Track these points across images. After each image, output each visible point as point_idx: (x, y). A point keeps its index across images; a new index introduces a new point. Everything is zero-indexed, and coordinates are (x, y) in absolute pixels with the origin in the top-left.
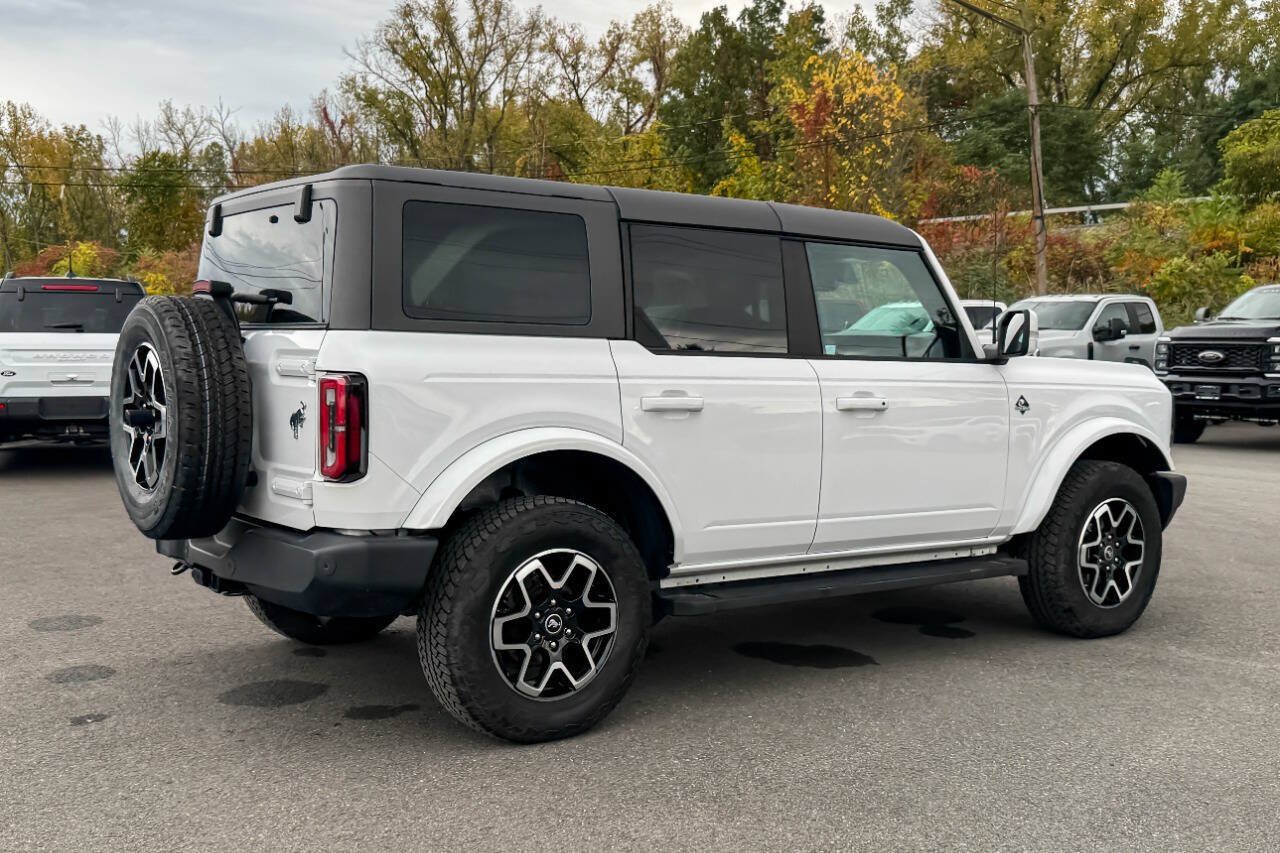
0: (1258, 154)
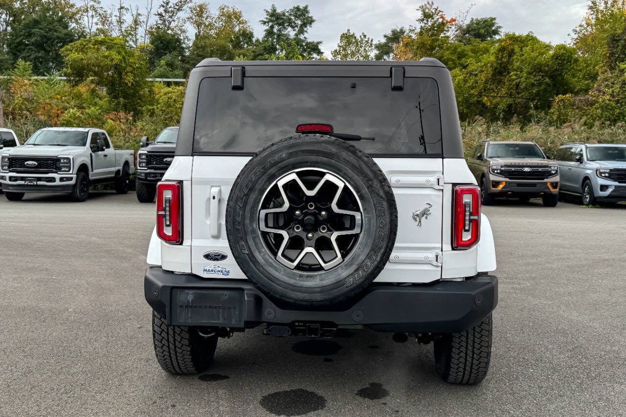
0: (82, 59)
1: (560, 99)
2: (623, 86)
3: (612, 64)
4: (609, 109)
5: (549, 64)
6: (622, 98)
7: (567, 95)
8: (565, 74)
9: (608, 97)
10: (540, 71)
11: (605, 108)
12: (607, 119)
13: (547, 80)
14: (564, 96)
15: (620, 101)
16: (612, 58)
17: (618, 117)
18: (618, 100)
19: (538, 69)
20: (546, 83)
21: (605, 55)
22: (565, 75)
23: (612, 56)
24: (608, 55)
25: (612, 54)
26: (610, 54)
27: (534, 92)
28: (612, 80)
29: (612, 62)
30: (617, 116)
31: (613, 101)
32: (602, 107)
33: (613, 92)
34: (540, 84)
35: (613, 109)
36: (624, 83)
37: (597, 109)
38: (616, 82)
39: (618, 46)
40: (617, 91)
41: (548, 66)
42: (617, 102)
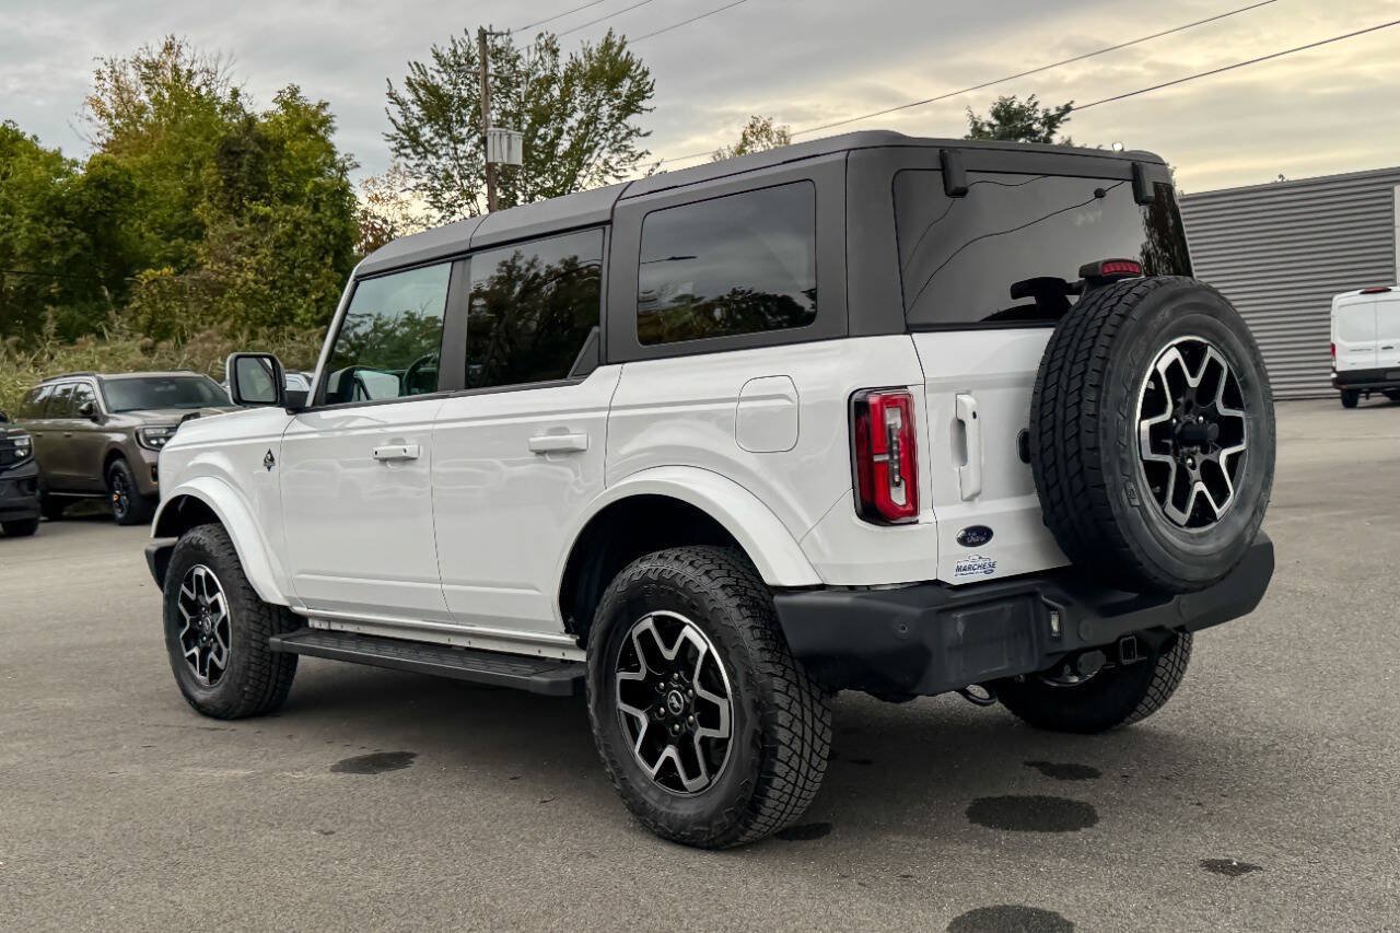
1: (151, 278)
2: (278, 251)
3: (234, 205)
4: (259, 300)
5: (83, 198)
6: (280, 277)
7: (166, 270)
8: (122, 223)
9: (251, 276)
10: (61, 212)
11: (250, 298)
12: (258, 322)
13: (82, 236)
14: (159, 273)
15: (279, 284)
16: (231, 190)
17: (279, 316)
18: (274, 282)
19: (55, 208)
20: (81, 242)
21: (216, 183)
22: (123, 226)
23: (230, 186)
24: (222, 183)
25: (230, 182)
26: (225, 181)
27: (54, 262)
28: (249, 238)
29: (232, 199)
30: (276, 316)
31: (265, 284)
32: (243, 297)
33: (259, 262)
34: (64, 246)
35: (266, 300)
36: (277, 244)
37: (232, 299)
38: (258, 242)
39: (240, 166)
40: (268, 261)
41: (80, 202)
42: (273, 285)
